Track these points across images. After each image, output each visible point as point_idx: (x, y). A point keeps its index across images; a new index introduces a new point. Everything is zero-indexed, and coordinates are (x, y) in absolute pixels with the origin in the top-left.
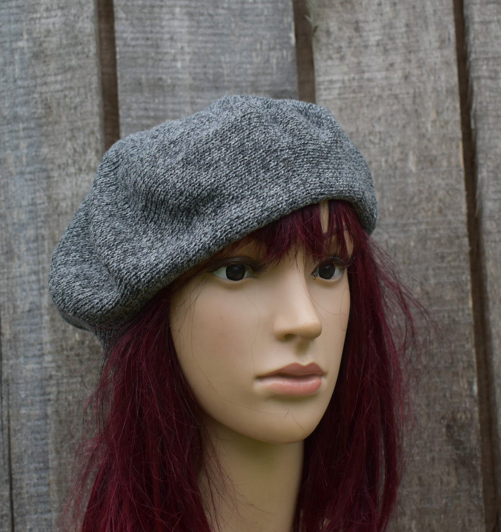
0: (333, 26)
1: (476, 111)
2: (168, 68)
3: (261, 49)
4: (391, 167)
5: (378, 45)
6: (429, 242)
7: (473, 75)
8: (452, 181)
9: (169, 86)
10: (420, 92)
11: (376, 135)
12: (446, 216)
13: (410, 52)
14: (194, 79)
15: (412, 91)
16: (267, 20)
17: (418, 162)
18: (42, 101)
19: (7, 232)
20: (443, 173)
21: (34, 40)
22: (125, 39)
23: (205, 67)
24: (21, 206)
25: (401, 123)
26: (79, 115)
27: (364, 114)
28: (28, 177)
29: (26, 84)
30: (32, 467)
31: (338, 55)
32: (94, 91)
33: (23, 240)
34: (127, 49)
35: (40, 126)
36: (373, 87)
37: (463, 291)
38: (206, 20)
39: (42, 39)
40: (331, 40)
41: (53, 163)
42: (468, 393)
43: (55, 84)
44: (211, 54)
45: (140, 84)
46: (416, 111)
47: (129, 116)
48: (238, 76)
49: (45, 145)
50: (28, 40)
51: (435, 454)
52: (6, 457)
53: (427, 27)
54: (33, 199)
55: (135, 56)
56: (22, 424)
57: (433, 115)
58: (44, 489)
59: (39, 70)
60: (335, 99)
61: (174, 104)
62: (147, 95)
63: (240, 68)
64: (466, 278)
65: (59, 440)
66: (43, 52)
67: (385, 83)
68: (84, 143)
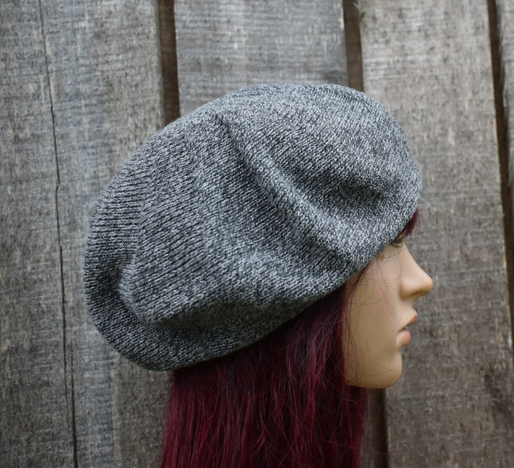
0: (379, 12)
1: (507, 91)
2: (226, 49)
3: (313, 33)
4: (432, 141)
5: (420, 30)
6: (467, 210)
7: (505, 58)
8: (487, 154)
9: (226, 66)
10: (458, 74)
11: (419, 113)
12: (482, 185)
13: (448, 37)
14: (250, 59)
15: (450, 73)
16: (318, 6)
17: (457, 137)
18: (104, 79)
19: (70, 203)
20: (479, 147)
21: (96, 21)
22: (184, 22)
23: (260, 48)
24: (83, 179)
25: (441, 101)
26: (140, 93)
27: (407, 93)
28: (90, 151)
29: (88, 62)
30: (96, 428)
31: (384, 40)
32: (154, 70)
33: (85, 212)
34: (186, 31)
35: (103, 103)
36: (416, 69)
37: (498, 253)
38: (260, 5)
39: (104, 20)
40: (377, 26)
41: (114, 138)
42: (504, 345)
43: (116, 63)
44: (266, 36)
45: (199, 64)
46: (455, 91)
47: (188, 94)
48: (291, 57)
49: (106, 120)
50: (89, 21)
51: (475, 403)
52: (71, 420)
53: (463, 15)
54: (95, 172)
55: (194, 37)
56: (86, 388)
57: (470, 95)
58: (108, 449)
59: (101, 48)
60: (380, 79)
61: (231, 82)
62: (205, 74)
63: (293, 50)
64: (501, 242)
65: (122, 402)
66: (104, 33)
67: (426, 65)
68: (145, 119)
